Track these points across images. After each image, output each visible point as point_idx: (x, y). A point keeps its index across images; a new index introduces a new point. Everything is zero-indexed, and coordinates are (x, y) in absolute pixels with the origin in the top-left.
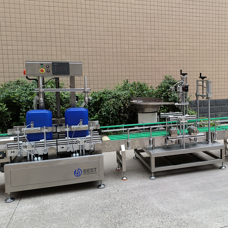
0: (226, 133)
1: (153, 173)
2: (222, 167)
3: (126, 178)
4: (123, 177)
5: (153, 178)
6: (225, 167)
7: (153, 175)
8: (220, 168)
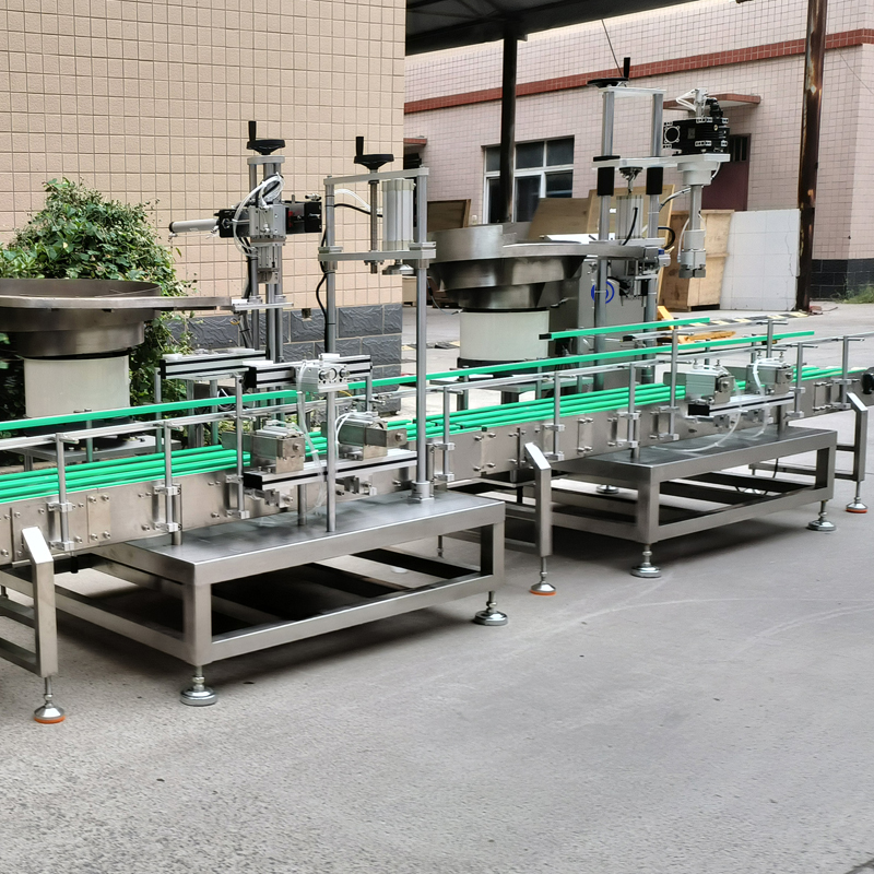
0: (483, 447)
1: (200, 672)
2: (487, 613)
3: (61, 710)
4: (44, 707)
5: (202, 694)
6: (505, 616)
7: (200, 679)
8: (480, 620)
